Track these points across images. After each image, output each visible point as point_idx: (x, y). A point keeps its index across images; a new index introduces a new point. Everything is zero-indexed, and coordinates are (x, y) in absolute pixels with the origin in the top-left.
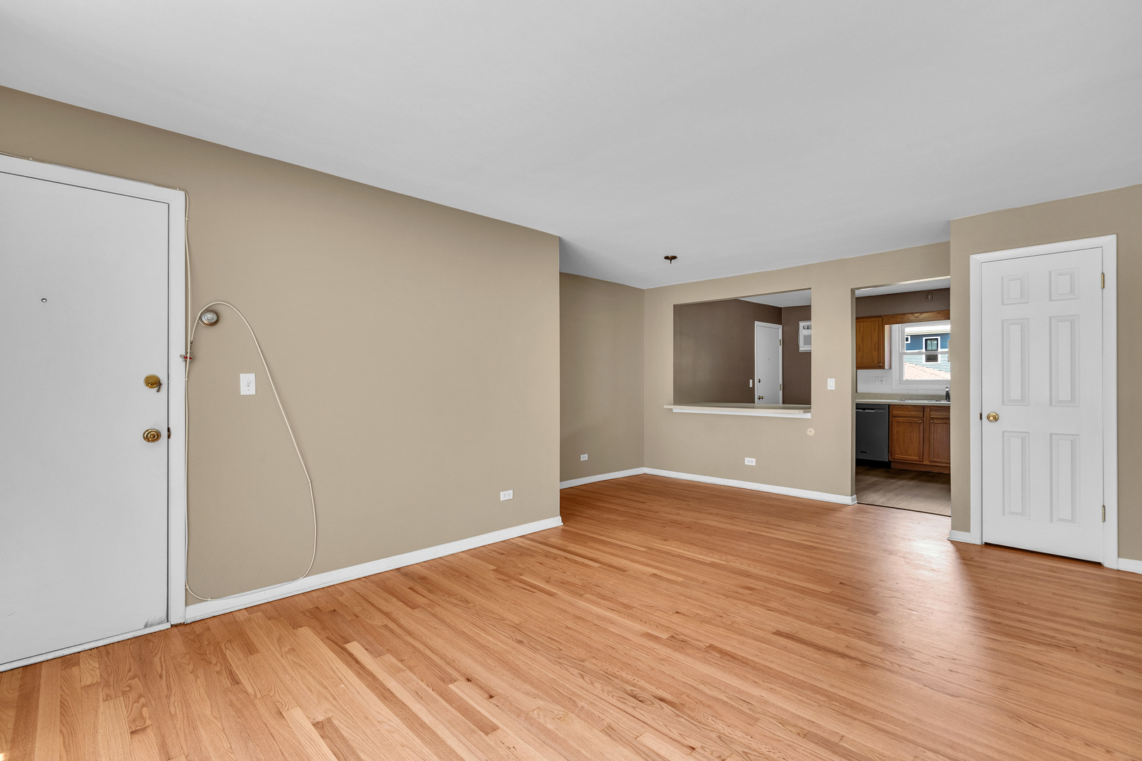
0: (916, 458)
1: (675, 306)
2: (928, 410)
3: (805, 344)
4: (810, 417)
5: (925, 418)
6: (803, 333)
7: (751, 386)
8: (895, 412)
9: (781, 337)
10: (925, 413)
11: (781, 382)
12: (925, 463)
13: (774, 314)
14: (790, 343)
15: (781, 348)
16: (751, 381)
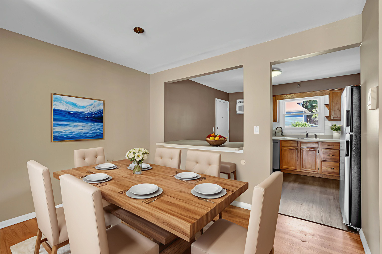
0: (294, 168)
1: (166, 83)
2: (300, 143)
3: (239, 110)
4: (243, 153)
5: (298, 147)
6: (238, 105)
7: (213, 131)
8: (283, 144)
9: (228, 108)
10: (298, 144)
11: (228, 129)
12: (298, 170)
13: (225, 96)
14: (232, 110)
15: (228, 112)
16: (213, 128)
